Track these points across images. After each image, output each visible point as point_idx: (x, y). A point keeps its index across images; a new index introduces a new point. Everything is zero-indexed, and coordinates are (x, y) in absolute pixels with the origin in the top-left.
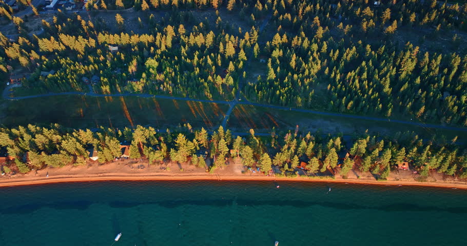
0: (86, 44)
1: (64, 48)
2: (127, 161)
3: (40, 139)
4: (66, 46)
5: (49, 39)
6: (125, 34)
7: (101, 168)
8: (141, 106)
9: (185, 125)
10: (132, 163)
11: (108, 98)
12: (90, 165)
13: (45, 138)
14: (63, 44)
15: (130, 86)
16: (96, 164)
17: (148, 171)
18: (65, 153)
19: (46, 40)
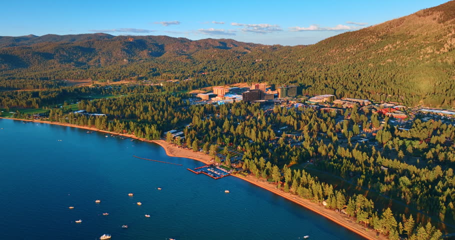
0: (366, 160)
1: (351, 156)
2: (343, 215)
3: (304, 179)
4: (353, 157)
5: (346, 150)
6: (397, 161)
7: (325, 210)
8: (377, 199)
9: (400, 215)
10: (346, 217)
11: (358, 188)
12: (320, 206)
13: (306, 180)
14: (352, 154)
15: (378, 185)
16: (324, 207)
17: (353, 226)
18: (311, 191)
19: (343, 149)
